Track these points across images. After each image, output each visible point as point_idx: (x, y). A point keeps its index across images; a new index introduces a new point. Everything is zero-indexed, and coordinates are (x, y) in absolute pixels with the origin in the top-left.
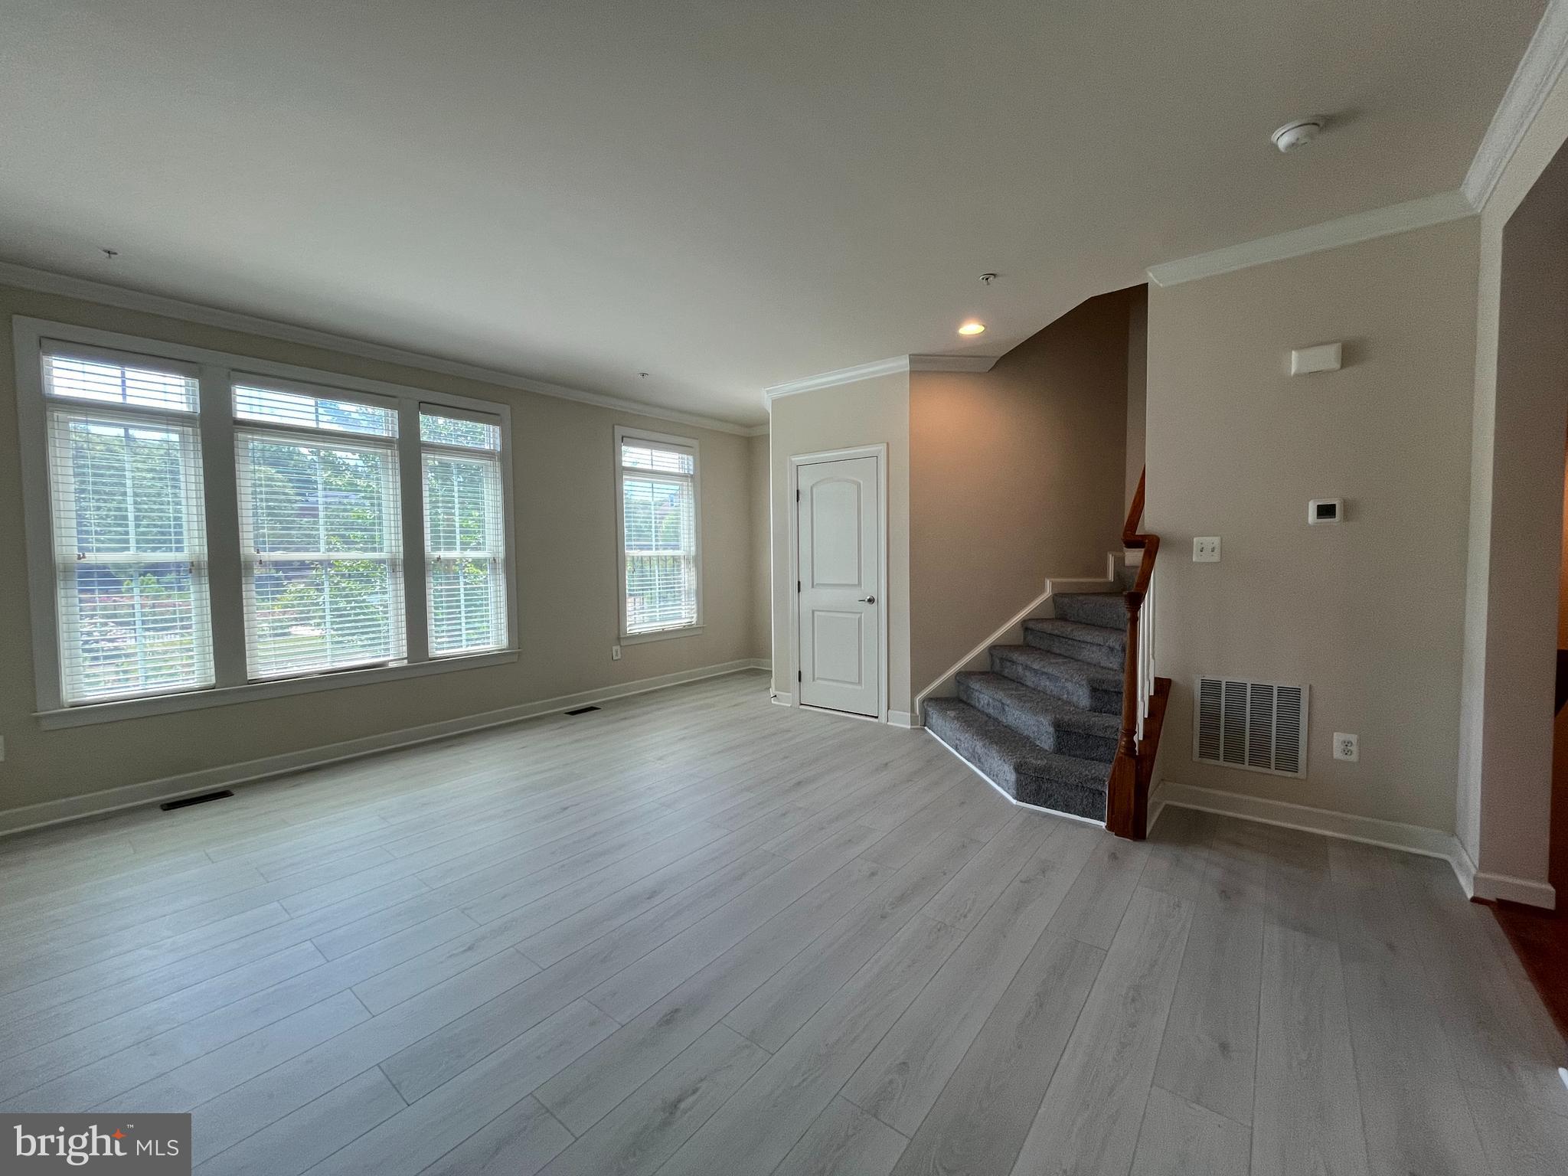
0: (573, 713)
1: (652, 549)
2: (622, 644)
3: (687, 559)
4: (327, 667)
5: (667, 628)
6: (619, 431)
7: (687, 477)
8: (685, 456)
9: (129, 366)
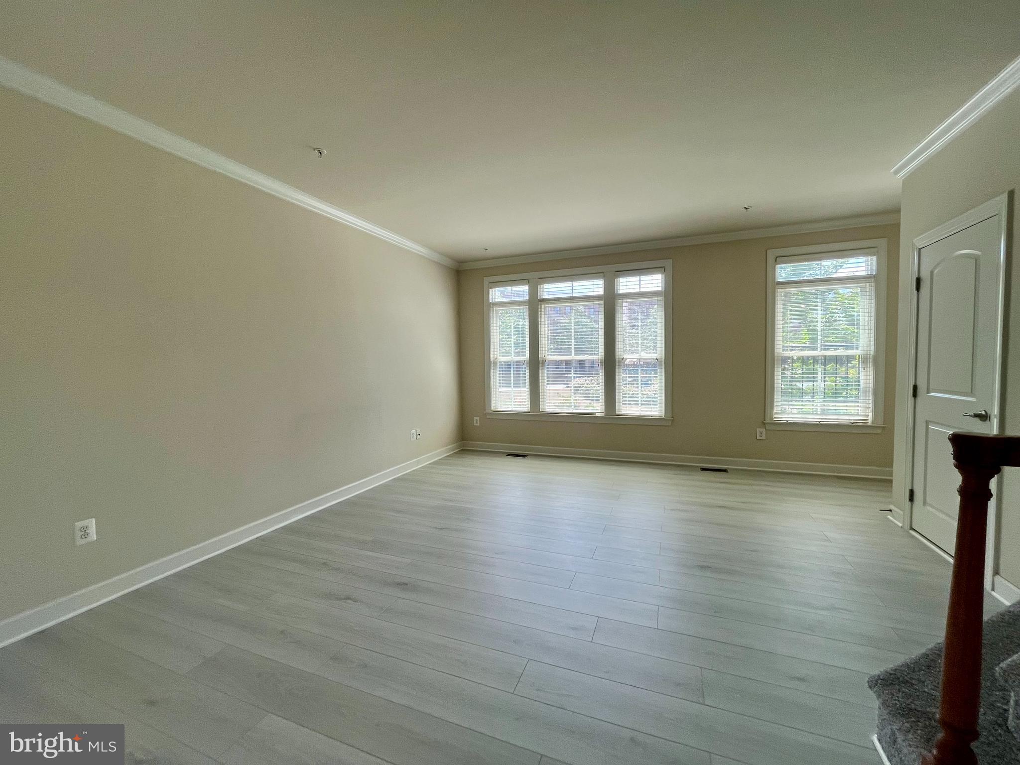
0: (704, 469)
1: (816, 350)
2: (767, 428)
3: (865, 360)
4: (570, 411)
5: (825, 422)
6: (771, 254)
7: (870, 277)
8: (869, 258)
9: (514, 286)
